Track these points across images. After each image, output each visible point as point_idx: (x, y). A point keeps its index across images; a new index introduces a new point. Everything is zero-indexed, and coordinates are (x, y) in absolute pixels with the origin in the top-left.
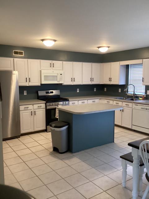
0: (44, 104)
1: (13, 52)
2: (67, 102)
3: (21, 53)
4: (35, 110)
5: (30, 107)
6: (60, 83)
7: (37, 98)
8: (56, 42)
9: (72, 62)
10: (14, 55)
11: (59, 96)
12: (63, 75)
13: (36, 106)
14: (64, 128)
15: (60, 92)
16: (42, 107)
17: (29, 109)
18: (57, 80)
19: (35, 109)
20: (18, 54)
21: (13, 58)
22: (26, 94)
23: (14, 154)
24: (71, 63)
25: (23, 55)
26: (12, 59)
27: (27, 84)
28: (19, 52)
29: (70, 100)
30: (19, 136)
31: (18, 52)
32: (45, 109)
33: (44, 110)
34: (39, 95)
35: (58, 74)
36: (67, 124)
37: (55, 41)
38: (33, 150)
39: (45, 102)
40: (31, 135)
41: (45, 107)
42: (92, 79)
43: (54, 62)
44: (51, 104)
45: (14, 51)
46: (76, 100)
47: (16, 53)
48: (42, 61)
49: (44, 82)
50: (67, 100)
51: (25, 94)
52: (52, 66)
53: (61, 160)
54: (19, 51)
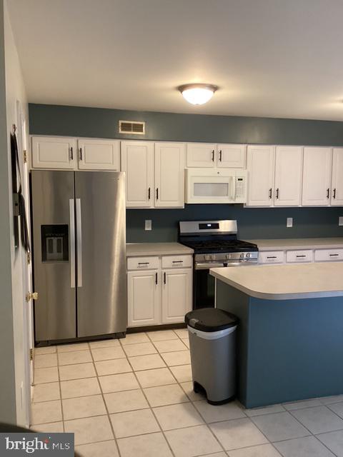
0: (190, 257)
1: (120, 125)
2: (252, 255)
3: (139, 128)
4: (165, 271)
5: (154, 262)
6: (238, 201)
7: (176, 238)
8: (216, 92)
9: (275, 146)
10: (120, 132)
11: (235, 235)
12: (245, 180)
13: (168, 261)
14: (222, 332)
15: (238, 224)
16: (184, 264)
17: (149, 266)
18: (227, 195)
19: (165, 268)
20: (130, 130)
21: (119, 141)
22: (150, 229)
23: (93, 386)
24: (271, 148)
25: (143, 133)
26: (116, 143)
27: (151, 204)
28: (134, 124)
29: (260, 249)
30: (123, 333)
31: (130, 124)
32: (191, 269)
33: (190, 271)
34: (181, 232)
35: (231, 178)
36: (232, 321)
37: (215, 88)
38: (145, 379)
39: (192, 251)
40: (152, 334)
41: (191, 265)
42: (331, 193)
43: (221, 147)
44: (208, 257)
45: (120, 122)
46: (279, 248)
47: (126, 127)
48: (191, 145)
49: (193, 200)
50: (253, 248)
51: (148, 227)
52: (216, 157)
53: (208, 425)
54: (132, 122)
